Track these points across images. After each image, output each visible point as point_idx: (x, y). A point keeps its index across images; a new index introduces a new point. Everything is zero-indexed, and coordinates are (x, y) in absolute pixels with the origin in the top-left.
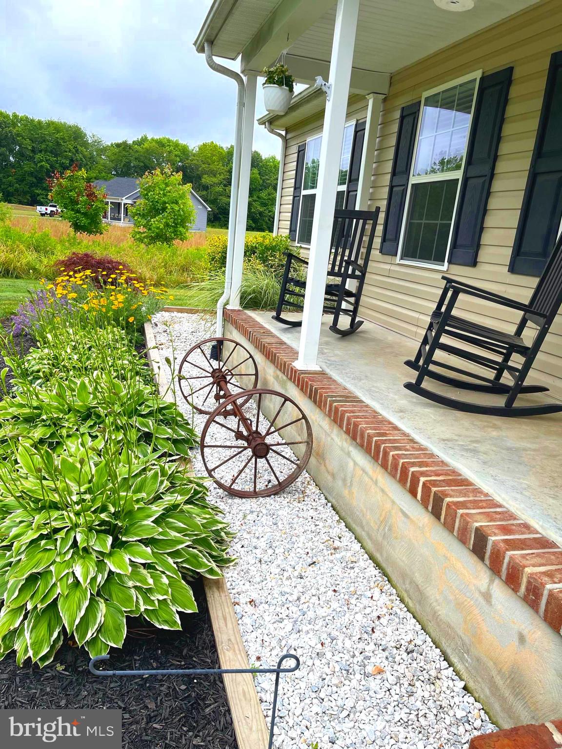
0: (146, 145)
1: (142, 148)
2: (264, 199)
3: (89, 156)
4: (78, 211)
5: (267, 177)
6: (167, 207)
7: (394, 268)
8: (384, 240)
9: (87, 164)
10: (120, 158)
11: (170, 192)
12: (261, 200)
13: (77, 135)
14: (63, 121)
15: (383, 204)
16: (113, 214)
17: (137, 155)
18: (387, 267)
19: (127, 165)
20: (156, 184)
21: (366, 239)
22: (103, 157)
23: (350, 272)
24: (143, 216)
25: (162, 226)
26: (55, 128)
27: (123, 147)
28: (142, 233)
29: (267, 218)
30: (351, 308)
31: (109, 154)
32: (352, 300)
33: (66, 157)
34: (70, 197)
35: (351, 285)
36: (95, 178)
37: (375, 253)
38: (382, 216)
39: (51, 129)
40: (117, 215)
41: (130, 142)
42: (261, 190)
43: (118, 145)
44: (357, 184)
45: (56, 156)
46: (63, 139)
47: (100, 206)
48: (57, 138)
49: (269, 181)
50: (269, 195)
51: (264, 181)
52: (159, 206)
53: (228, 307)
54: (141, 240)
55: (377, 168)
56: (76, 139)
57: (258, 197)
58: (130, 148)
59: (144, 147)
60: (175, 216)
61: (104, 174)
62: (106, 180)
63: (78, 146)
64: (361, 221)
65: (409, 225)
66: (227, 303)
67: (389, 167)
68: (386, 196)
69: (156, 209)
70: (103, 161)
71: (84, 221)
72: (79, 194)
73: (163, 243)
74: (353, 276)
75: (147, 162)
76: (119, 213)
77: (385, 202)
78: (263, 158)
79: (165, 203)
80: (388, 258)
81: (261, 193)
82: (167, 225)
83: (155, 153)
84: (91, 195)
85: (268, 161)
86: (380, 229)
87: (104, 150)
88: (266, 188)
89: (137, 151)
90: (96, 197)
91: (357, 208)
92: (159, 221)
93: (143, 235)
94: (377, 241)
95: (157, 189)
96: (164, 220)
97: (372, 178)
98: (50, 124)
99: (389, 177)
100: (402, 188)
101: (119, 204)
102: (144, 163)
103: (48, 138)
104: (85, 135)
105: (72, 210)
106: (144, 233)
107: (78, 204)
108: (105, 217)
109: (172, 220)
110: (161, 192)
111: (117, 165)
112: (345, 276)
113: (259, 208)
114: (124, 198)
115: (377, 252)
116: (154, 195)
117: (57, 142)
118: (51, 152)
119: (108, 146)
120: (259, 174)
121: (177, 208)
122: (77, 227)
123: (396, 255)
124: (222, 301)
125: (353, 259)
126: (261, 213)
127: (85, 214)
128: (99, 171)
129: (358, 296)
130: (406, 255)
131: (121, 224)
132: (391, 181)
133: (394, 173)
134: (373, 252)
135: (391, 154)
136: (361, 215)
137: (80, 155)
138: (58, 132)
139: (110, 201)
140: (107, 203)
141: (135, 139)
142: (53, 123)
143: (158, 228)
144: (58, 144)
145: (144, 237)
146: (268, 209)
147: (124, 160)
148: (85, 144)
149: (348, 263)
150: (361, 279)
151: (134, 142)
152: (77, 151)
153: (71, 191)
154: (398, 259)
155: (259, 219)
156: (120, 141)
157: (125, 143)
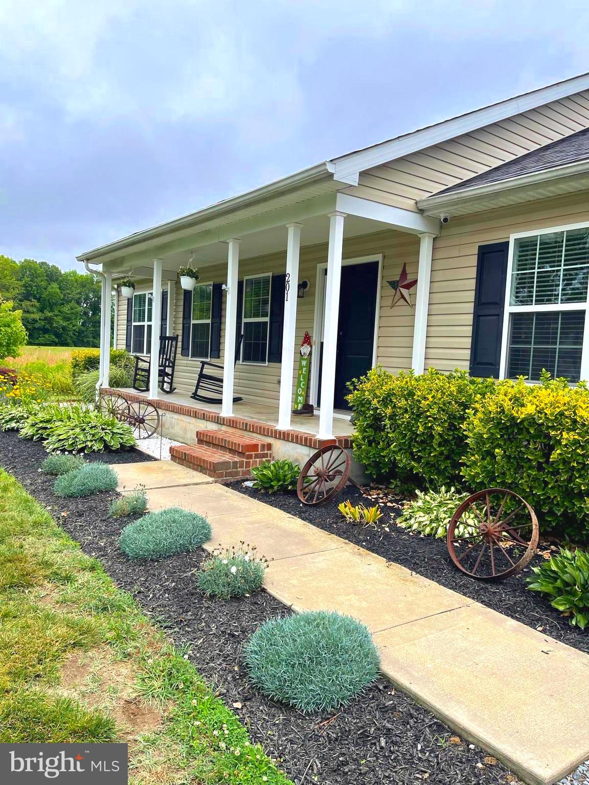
2: (67, 314)
5: (68, 291)
7: (188, 362)
8: (182, 350)
12: (63, 315)
15: (180, 333)
18: (185, 362)
21: (173, 349)
23: (167, 365)
29: (71, 333)
30: (170, 381)
32: (170, 377)
35: (168, 370)
37: (179, 356)
38: (180, 338)
42: (63, 304)
44: (166, 322)
49: (71, 296)
50: (72, 309)
51: (64, 295)
55: (175, 315)
57: (59, 311)
64: (170, 341)
65: (193, 342)
66: (101, 385)
67: (181, 314)
68: (181, 328)
74: (169, 366)
77: (181, 331)
78: (63, 272)
80: (185, 358)
81: (63, 307)
85: (67, 275)
86: (180, 344)
88: (68, 302)
91: (167, 335)
94: (179, 350)
97: (174, 313)
99: (182, 319)
100: (188, 325)
112: (165, 366)
113: (61, 322)
115: (180, 355)
120: (60, 288)
123: (189, 356)
124: (98, 384)
125: (168, 357)
126: (64, 328)
129: (172, 375)
130: (193, 356)
132: (183, 322)
133: (184, 318)
134: (177, 355)
135: (181, 309)
136: (169, 338)
146: (71, 323)
149: (166, 359)
150: (173, 367)
154: (190, 358)
155: (62, 333)
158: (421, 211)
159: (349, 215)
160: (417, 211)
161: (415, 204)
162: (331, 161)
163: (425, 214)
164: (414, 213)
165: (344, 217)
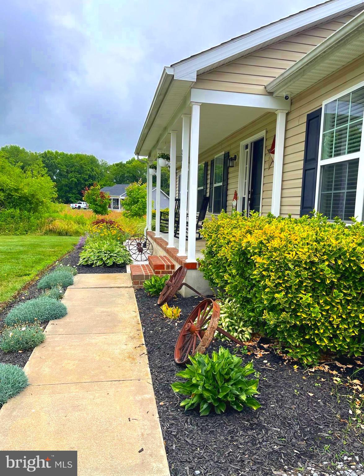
0: (134, 164)
1: (131, 165)
3: (100, 172)
4: (97, 205)
6: (139, 200)
9: (99, 177)
10: (119, 172)
11: (140, 193)
13: (92, 161)
14: (84, 154)
16: (114, 206)
17: (128, 170)
19: (123, 176)
20: (134, 189)
22: (108, 172)
24: (128, 205)
25: (137, 209)
26: (80, 158)
27: (120, 165)
28: (127, 213)
31: (112, 170)
33: (86, 174)
34: (93, 199)
36: (104, 185)
39: (78, 159)
40: (116, 206)
41: (125, 162)
43: (117, 165)
45: (80, 174)
46: (85, 164)
47: (107, 201)
48: (81, 163)
52: (136, 200)
53: (148, 231)
54: (127, 217)
56: (92, 163)
58: (124, 166)
59: (133, 165)
60: (143, 204)
61: (108, 182)
62: (110, 186)
63: (93, 167)
66: (147, 229)
69: (135, 201)
70: (108, 175)
71: (100, 209)
72: (97, 196)
73: (137, 217)
75: (135, 174)
76: (118, 205)
79: (138, 198)
82: (140, 209)
83: (139, 168)
84: (103, 197)
87: (108, 168)
89: (128, 168)
90: (105, 197)
92: (136, 207)
93: (128, 214)
95: (135, 191)
96: (138, 206)
98: (77, 156)
101: (118, 200)
102: (133, 174)
103: (76, 164)
104: (98, 160)
105: (94, 204)
106: (129, 213)
107: (97, 201)
108: (110, 207)
109: (142, 206)
110: (137, 193)
111: (116, 177)
114: (120, 196)
116: (134, 195)
117: (81, 166)
118: (78, 172)
119: (111, 166)
121: (144, 200)
122: (96, 212)
124: (146, 229)
127: (100, 206)
128: (106, 181)
131: (119, 211)
137: (95, 172)
138: (82, 160)
139: (112, 198)
140: (110, 200)
141: (128, 160)
142: (78, 155)
143: (135, 210)
144: (82, 167)
145: (129, 215)
147: (121, 173)
148: (98, 166)
151: (127, 162)
152: (93, 170)
153: (93, 195)
156: (118, 162)
157: (121, 163)
158: (271, 94)
159: (203, 103)
160: (267, 94)
161: (264, 89)
162: (171, 66)
163: (274, 95)
164: (264, 96)
165: (200, 106)
